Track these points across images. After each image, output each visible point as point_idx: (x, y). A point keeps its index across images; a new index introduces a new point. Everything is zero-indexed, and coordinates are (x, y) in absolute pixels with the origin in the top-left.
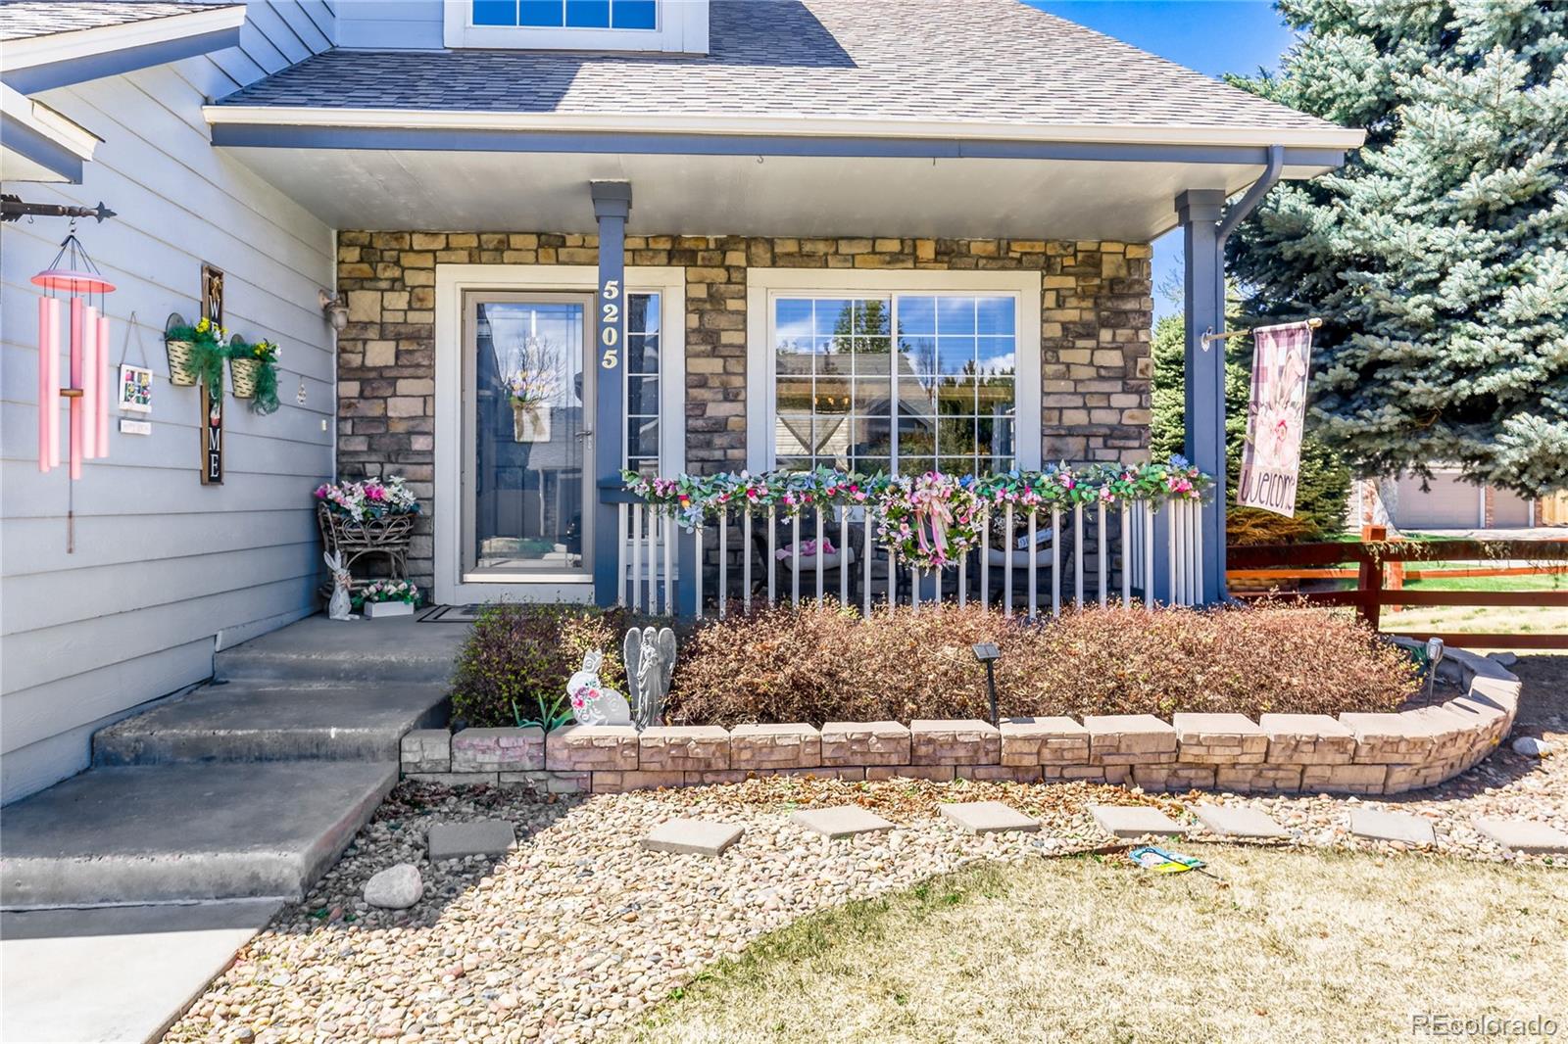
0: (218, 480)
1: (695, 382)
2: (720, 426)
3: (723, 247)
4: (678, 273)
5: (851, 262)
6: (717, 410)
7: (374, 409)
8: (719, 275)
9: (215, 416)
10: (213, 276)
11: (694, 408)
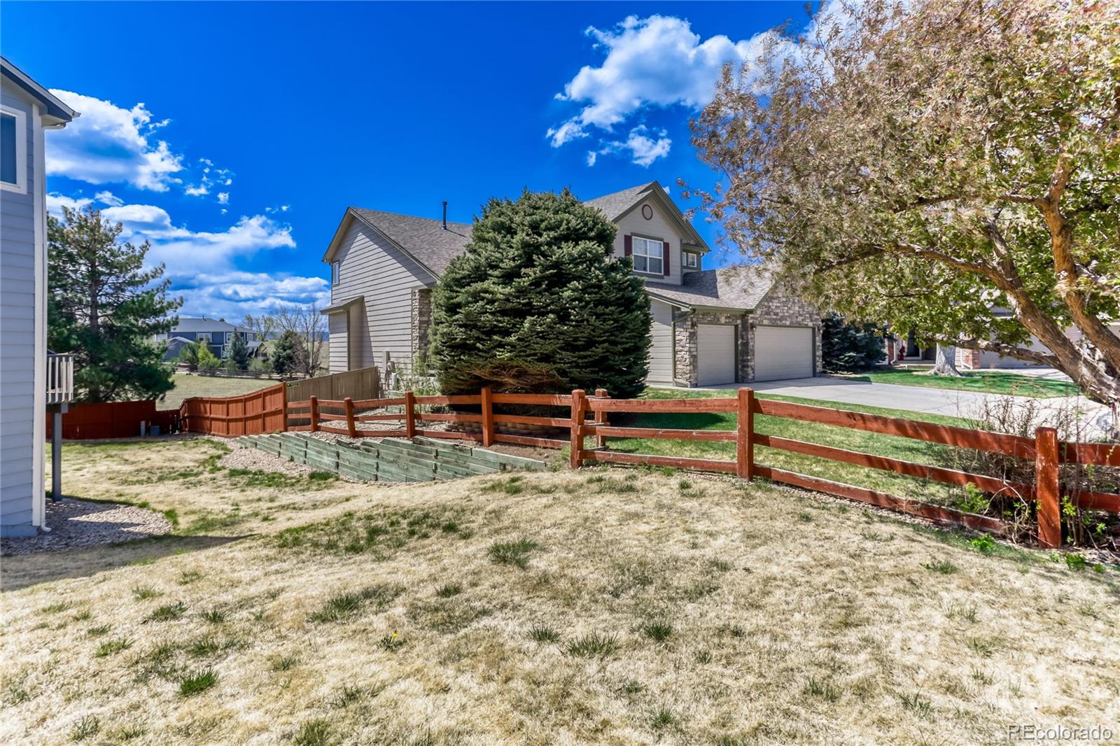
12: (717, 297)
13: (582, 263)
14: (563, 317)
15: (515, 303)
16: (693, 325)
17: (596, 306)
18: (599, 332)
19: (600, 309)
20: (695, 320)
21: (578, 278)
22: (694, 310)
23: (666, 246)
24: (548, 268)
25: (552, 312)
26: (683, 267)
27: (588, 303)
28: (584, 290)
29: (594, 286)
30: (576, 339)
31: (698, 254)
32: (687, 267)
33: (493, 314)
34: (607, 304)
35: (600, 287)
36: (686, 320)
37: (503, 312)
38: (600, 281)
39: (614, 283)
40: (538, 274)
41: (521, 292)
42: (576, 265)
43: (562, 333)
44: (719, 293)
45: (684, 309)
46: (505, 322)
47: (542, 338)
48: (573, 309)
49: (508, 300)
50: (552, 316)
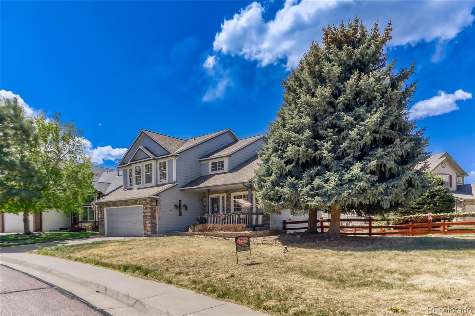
0: (181, 215)
1: (227, 205)
2: (229, 209)
3: (229, 191)
4: (225, 194)
5: (239, 191)
6: (229, 207)
7: (204, 209)
8: (229, 194)
9: (180, 211)
10: (180, 201)
11: (227, 207)
12: (472, 195)
13: (439, 192)
14: (435, 204)
15: (422, 202)
16: (464, 205)
17: (443, 202)
18: (444, 208)
19: (444, 202)
20: (465, 204)
21: (439, 195)
22: (465, 201)
23: (451, 177)
24: (430, 193)
25: (432, 203)
26: (457, 183)
27: (441, 201)
28: (440, 198)
29: (442, 197)
30: (438, 210)
31: (463, 177)
32: (458, 183)
33: (415, 204)
34: (445, 201)
35: (444, 197)
36: (462, 204)
37: (418, 204)
38: (444, 196)
39: (447, 196)
40: (428, 195)
41: (423, 199)
42: (437, 192)
43: (434, 208)
44: (473, 194)
45: (461, 200)
46: (419, 206)
47: (429, 210)
48: (437, 202)
49: (420, 201)
50: (432, 204)
